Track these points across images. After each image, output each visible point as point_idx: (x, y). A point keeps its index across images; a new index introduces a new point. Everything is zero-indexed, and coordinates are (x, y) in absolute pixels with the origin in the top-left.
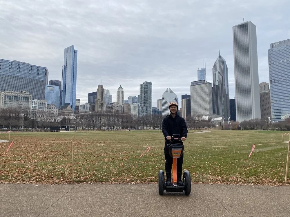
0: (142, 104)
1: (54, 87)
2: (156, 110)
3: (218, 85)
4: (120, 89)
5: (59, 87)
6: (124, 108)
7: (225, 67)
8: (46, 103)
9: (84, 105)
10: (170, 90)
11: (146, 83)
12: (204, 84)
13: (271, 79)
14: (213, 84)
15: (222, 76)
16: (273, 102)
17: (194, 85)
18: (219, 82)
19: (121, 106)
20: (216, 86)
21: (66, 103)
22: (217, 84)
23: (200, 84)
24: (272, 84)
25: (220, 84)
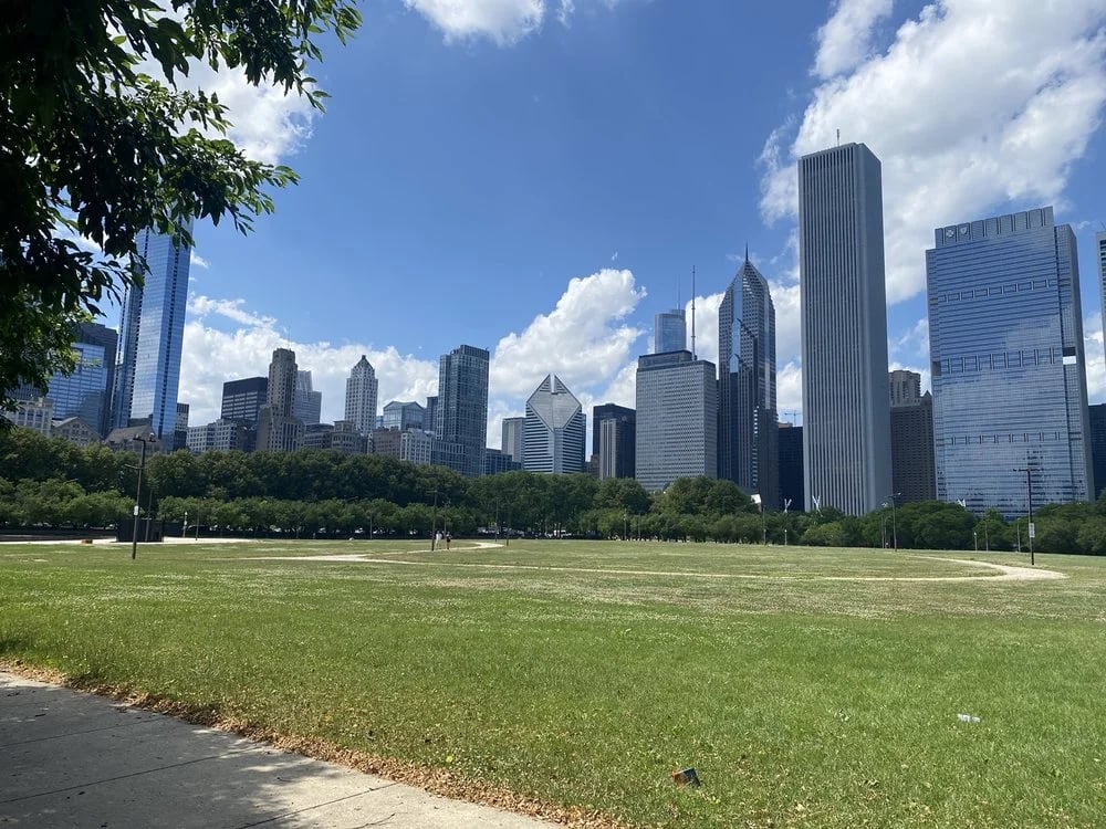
0: (446, 430)
1: (81, 350)
2: (499, 460)
3: (737, 371)
4: (363, 371)
5: (102, 349)
6: (377, 446)
7: (767, 306)
8: (47, 413)
9: (211, 429)
10: (558, 382)
11: (468, 350)
12: (688, 365)
13: (935, 360)
14: (721, 369)
15: (755, 341)
16: (941, 443)
17: (648, 370)
18: (741, 361)
19: (365, 440)
20: (732, 374)
21: (132, 417)
22: (734, 367)
23: (674, 366)
24: (939, 377)
25: (747, 369)
